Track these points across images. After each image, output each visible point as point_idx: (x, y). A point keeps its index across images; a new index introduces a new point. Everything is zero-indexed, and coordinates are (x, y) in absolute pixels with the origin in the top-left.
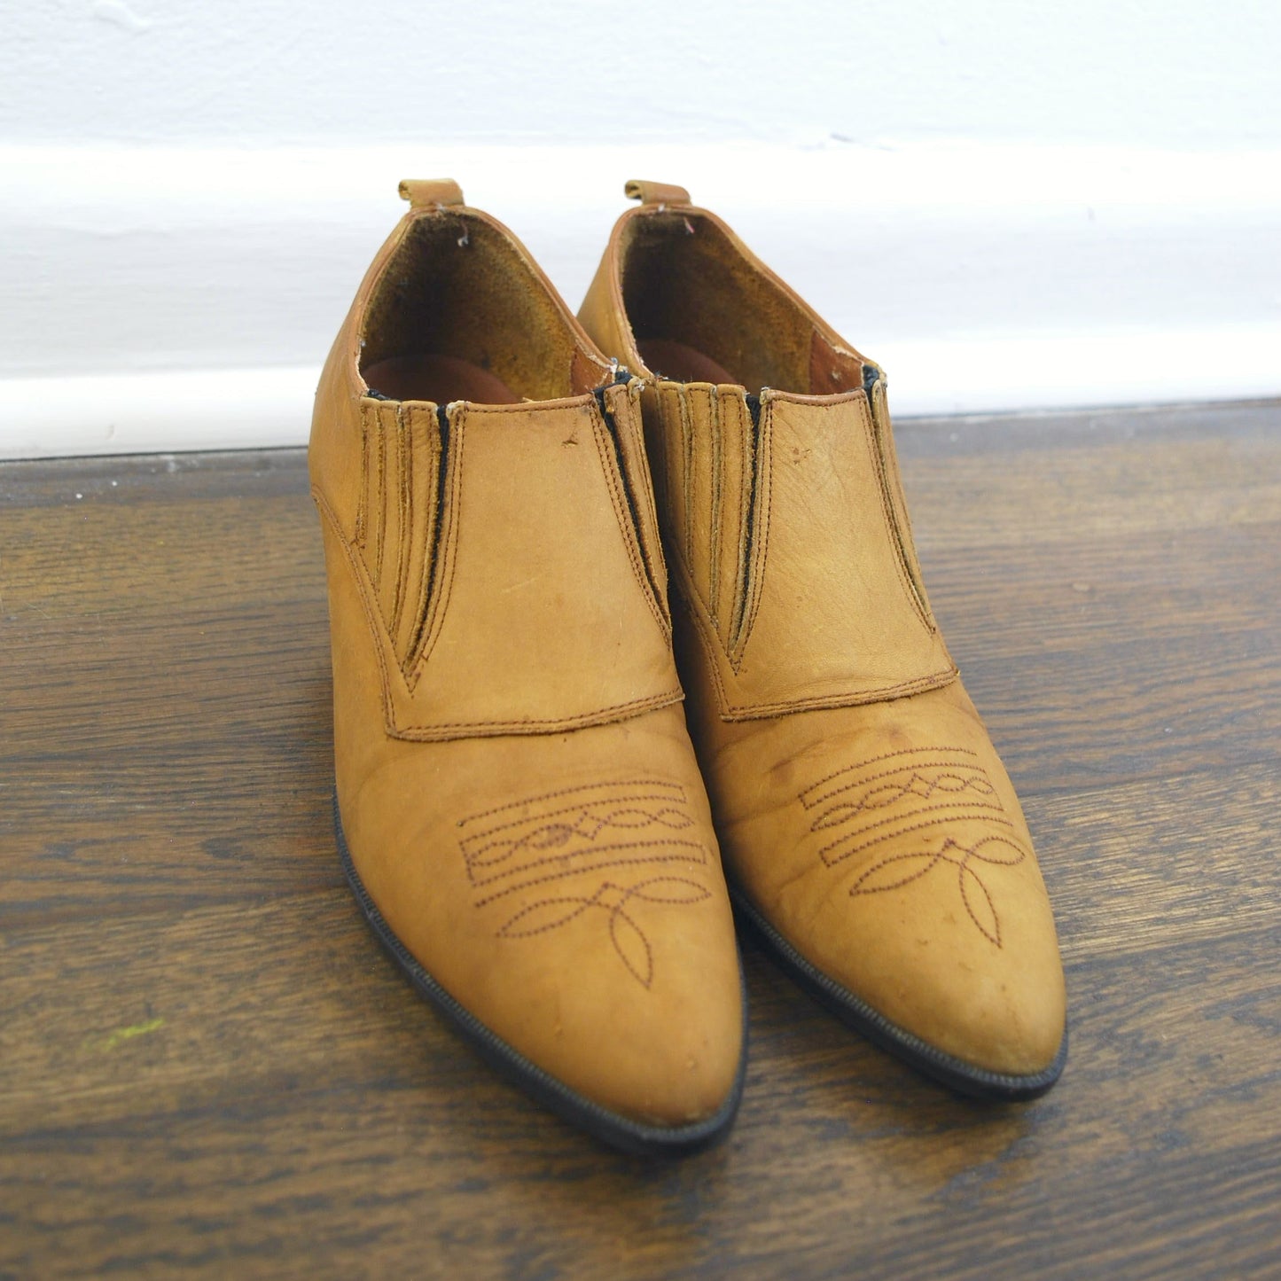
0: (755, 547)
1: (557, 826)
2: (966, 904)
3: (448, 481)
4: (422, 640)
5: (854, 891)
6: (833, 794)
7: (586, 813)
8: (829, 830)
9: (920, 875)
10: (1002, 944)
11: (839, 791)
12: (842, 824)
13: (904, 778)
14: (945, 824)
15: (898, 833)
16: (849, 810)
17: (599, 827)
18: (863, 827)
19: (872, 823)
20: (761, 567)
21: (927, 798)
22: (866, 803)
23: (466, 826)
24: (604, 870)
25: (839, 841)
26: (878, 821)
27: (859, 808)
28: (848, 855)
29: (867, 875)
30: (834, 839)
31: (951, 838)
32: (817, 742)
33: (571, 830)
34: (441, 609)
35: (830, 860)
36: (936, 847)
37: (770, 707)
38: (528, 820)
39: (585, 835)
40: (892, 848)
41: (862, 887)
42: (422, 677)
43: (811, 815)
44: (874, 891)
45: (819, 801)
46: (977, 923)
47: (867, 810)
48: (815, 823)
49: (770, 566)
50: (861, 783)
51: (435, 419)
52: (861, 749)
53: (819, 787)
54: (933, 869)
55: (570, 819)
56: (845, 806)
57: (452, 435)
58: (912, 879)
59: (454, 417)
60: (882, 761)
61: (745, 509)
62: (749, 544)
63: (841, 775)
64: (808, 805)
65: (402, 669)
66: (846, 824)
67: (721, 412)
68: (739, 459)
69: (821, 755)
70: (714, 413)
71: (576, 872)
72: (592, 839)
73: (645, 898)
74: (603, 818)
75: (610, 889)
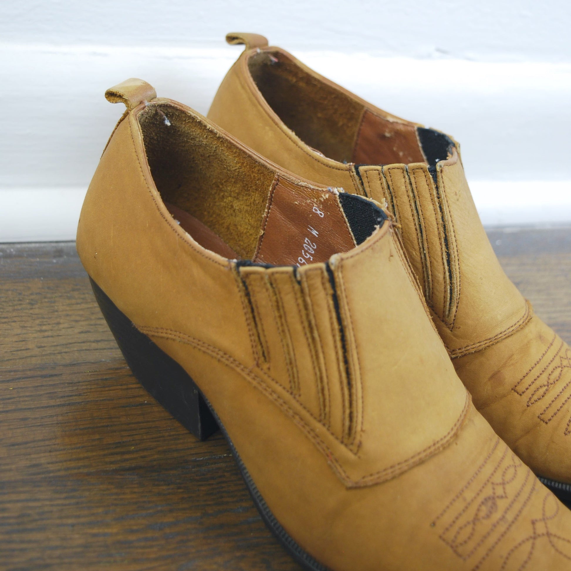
0: (452, 256)
1: (486, 499)
4: (354, 420)
5: (567, 432)
6: (533, 383)
7: (493, 483)
8: (539, 403)
11: (535, 380)
12: (544, 397)
13: (557, 361)
16: (544, 389)
17: (504, 488)
18: (556, 396)
19: (559, 392)
22: (550, 381)
23: (437, 525)
24: (524, 513)
25: (547, 408)
26: (561, 390)
27: (548, 386)
28: (555, 414)
29: (570, 421)
30: (544, 407)
32: (511, 356)
33: (494, 498)
35: (546, 420)
37: (478, 344)
38: (469, 504)
39: (502, 497)
41: (570, 429)
42: (363, 443)
43: (525, 398)
45: (527, 389)
47: (552, 385)
48: (528, 402)
50: (543, 371)
52: (535, 353)
53: (523, 381)
55: (488, 492)
56: (541, 387)
57: (337, 281)
59: (336, 269)
60: (546, 355)
61: (443, 235)
62: (448, 255)
63: (532, 371)
64: (521, 393)
65: (342, 442)
66: (546, 397)
67: (413, 180)
68: (431, 207)
69: (516, 363)
70: (408, 181)
71: (513, 523)
72: (506, 497)
73: (550, 518)
74: (501, 481)
75: (537, 523)
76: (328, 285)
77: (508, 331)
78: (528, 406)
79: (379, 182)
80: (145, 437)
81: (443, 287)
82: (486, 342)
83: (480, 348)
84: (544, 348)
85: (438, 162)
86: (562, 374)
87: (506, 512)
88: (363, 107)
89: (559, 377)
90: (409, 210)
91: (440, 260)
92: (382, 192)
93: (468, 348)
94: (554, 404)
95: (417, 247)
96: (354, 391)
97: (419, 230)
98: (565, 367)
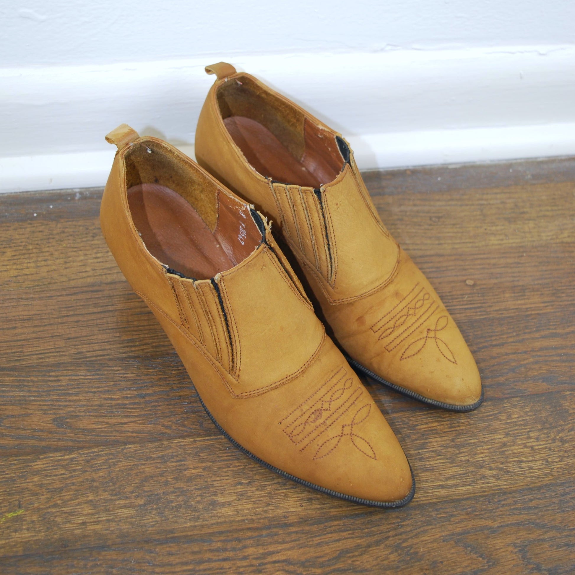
0: (331, 246)
1: (315, 411)
2: (441, 352)
3: (225, 305)
4: (235, 363)
5: (401, 359)
6: (383, 326)
7: (323, 401)
8: (385, 339)
9: (423, 347)
10: (457, 362)
11: (385, 324)
13: (405, 311)
14: (425, 324)
15: (411, 334)
16: (391, 330)
17: (330, 404)
18: (398, 335)
19: (400, 333)
20: (335, 252)
21: (415, 315)
22: (396, 325)
23: (282, 423)
24: (339, 420)
25: (391, 343)
26: (402, 331)
27: (394, 328)
28: (395, 347)
29: (404, 352)
30: (389, 342)
31: (428, 328)
32: (371, 308)
33: (321, 410)
34: (238, 349)
35: (389, 350)
36: (425, 334)
37: (350, 299)
38: (304, 413)
39: (327, 410)
40: (411, 340)
41: (404, 357)
42: (240, 375)
43: (377, 335)
44: (409, 357)
45: (379, 329)
46: (447, 358)
47: (397, 328)
48: (379, 337)
49: (339, 251)
50: (392, 319)
51: (212, 285)
52: (388, 306)
53: (377, 324)
55: (318, 406)
56: (389, 329)
57: (220, 288)
58: (421, 349)
59: (219, 282)
60: (397, 308)
61: (324, 233)
62: (329, 245)
63: (384, 318)
64: (375, 331)
65: (229, 373)
66: (391, 335)
67: (305, 197)
68: (317, 215)
69: (375, 312)
70: (302, 197)
71: (330, 425)
72: (330, 410)
73: (357, 424)
74: (329, 400)
75: (346, 427)
76: (214, 291)
77: (371, 292)
78: (379, 340)
79: (285, 195)
80: (146, 336)
81: (326, 264)
82: (354, 298)
83: (351, 302)
84: (397, 302)
85: (322, 186)
86: (406, 320)
87: (327, 419)
88: (303, 115)
89: (403, 322)
90: (303, 215)
91: (323, 248)
92: (287, 201)
93: (343, 300)
94: (395, 341)
95: (309, 238)
96: (234, 347)
97: (310, 228)
98: (410, 315)
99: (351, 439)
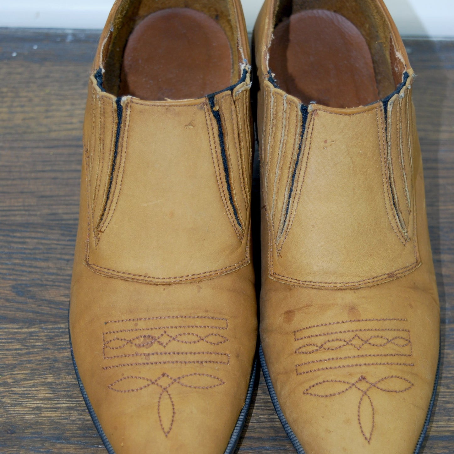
1: (149, 336)
2: (359, 416)
5: (305, 392)
6: (309, 337)
7: (165, 332)
9: (339, 393)
10: (371, 441)
11: (312, 336)
12: (310, 354)
13: (349, 336)
14: (363, 367)
15: (336, 368)
16: (315, 348)
17: (170, 341)
18: (318, 360)
19: (324, 358)
21: (358, 349)
22: (324, 346)
23: (107, 325)
24: (166, 366)
25: (306, 364)
26: (327, 358)
27: (320, 348)
28: (307, 372)
29: (313, 386)
30: (304, 361)
31: (364, 375)
33: (155, 340)
35: (299, 372)
36: (353, 380)
38: (136, 330)
39: (162, 344)
40: (330, 375)
41: (310, 391)
43: (297, 344)
44: (315, 395)
45: (302, 339)
46: (361, 427)
47: (324, 350)
48: (297, 349)
50: (324, 335)
52: (329, 316)
53: (304, 331)
54: (347, 391)
55: (156, 333)
56: (314, 345)
58: (335, 395)
63: (315, 328)
64: (297, 338)
69: (309, 313)
71: (152, 364)
72: (165, 347)
73: (182, 385)
74: (174, 336)
75: (165, 377)
78: (295, 352)
82: (295, 281)
83: (289, 283)
86: (342, 348)
87: (153, 354)
89: (336, 349)
94: (311, 364)
98: (352, 344)
99: (161, 394)
